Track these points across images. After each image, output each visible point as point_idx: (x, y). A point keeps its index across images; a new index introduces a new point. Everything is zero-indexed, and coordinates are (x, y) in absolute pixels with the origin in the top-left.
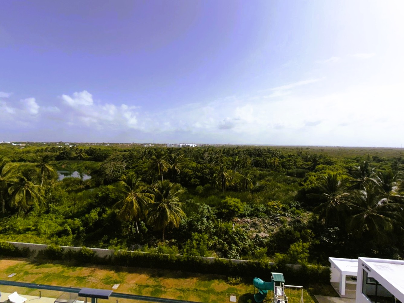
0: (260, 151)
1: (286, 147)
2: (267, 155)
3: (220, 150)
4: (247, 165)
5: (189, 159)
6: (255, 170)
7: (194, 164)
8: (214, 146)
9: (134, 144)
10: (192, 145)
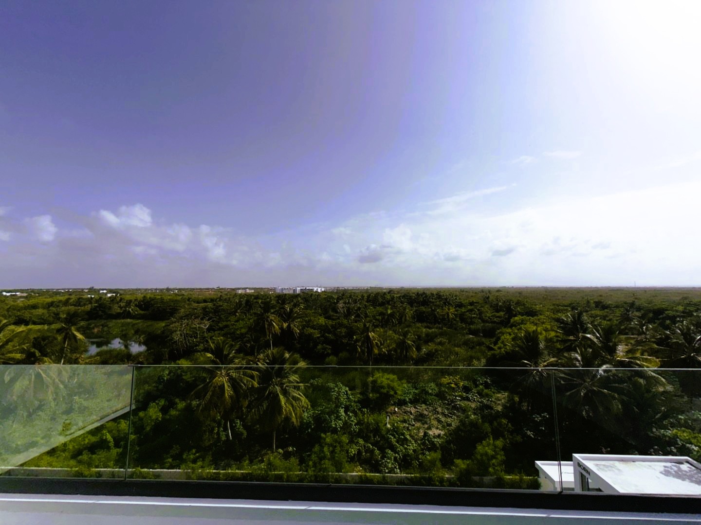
0: (426, 296)
1: (466, 288)
2: (436, 302)
3: (363, 296)
4: (406, 320)
5: (313, 313)
6: (418, 328)
7: (322, 320)
8: (353, 290)
9: (220, 290)
10: (317, 289)
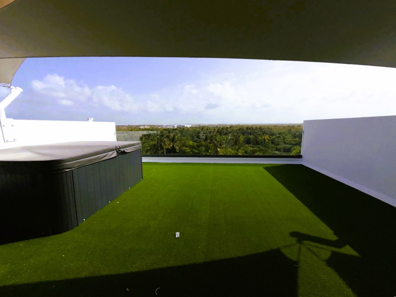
0: (253, 129)
1: (279, 125)
2: (258, 132)
3: (215, 130)
4: (239, 143)
5: (186, 139)
6: (246, 147)
7: (191, 143)
8: (208, 126)
9: (130, 126)
10: (187, 126)
